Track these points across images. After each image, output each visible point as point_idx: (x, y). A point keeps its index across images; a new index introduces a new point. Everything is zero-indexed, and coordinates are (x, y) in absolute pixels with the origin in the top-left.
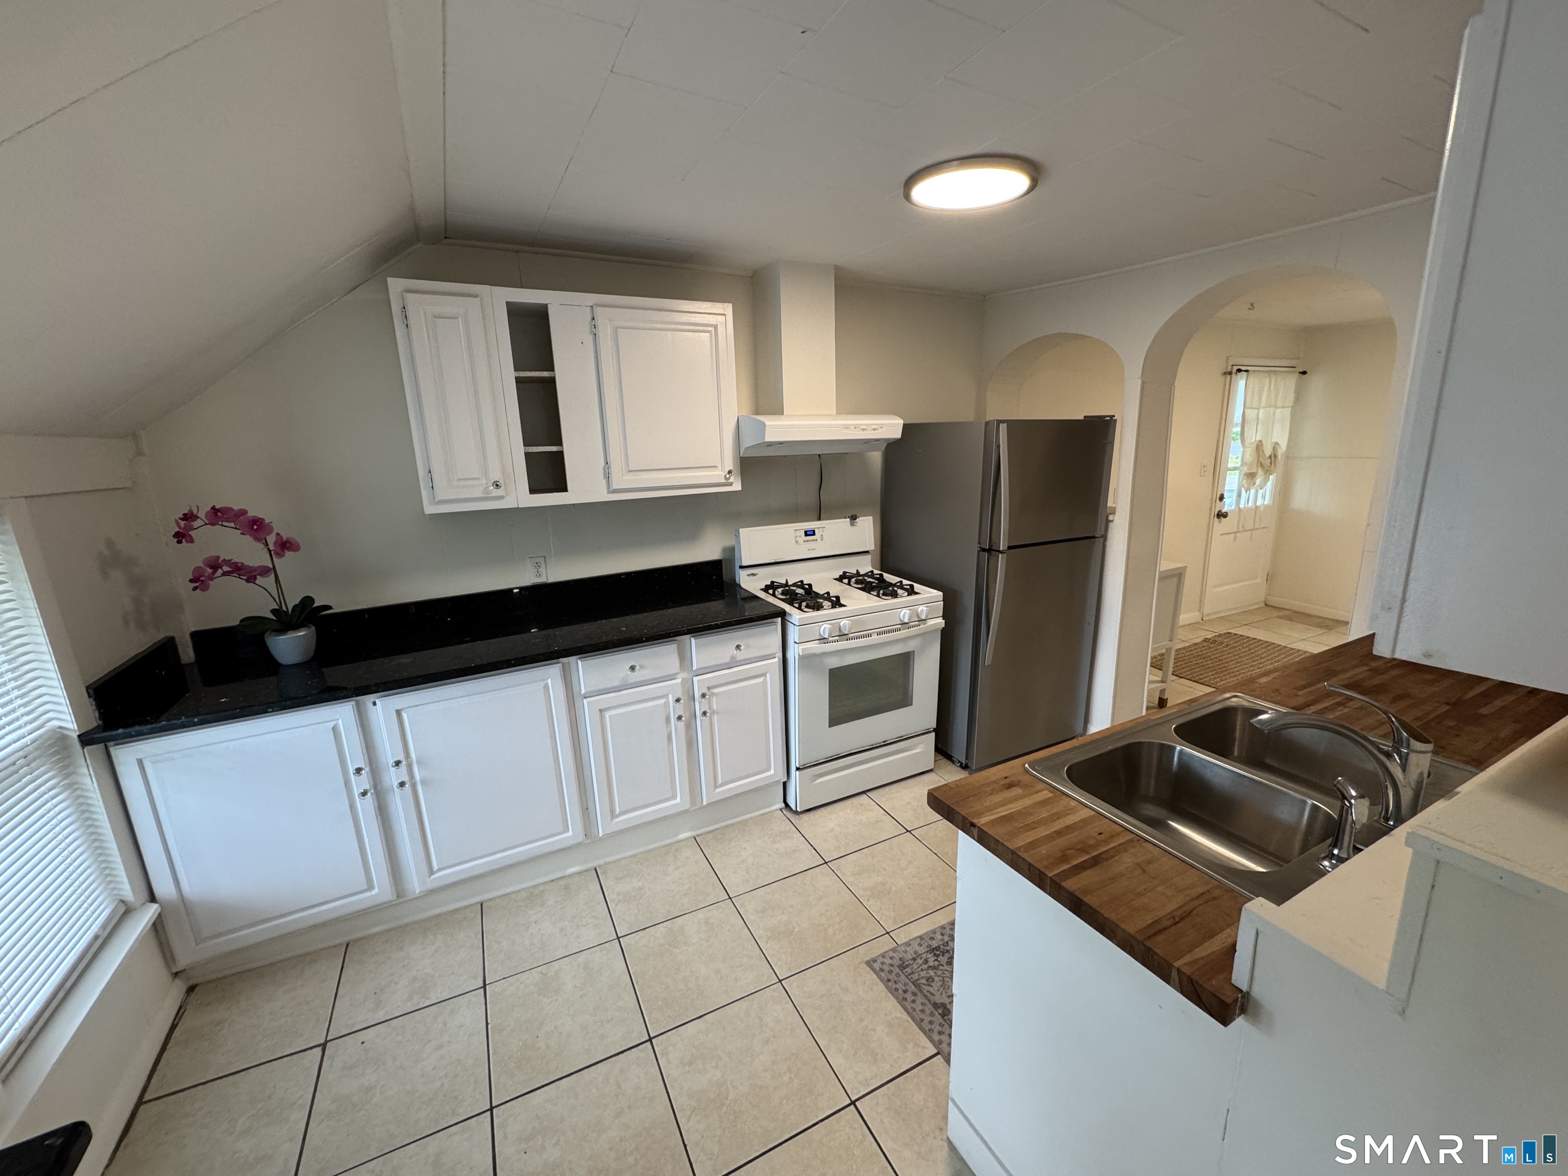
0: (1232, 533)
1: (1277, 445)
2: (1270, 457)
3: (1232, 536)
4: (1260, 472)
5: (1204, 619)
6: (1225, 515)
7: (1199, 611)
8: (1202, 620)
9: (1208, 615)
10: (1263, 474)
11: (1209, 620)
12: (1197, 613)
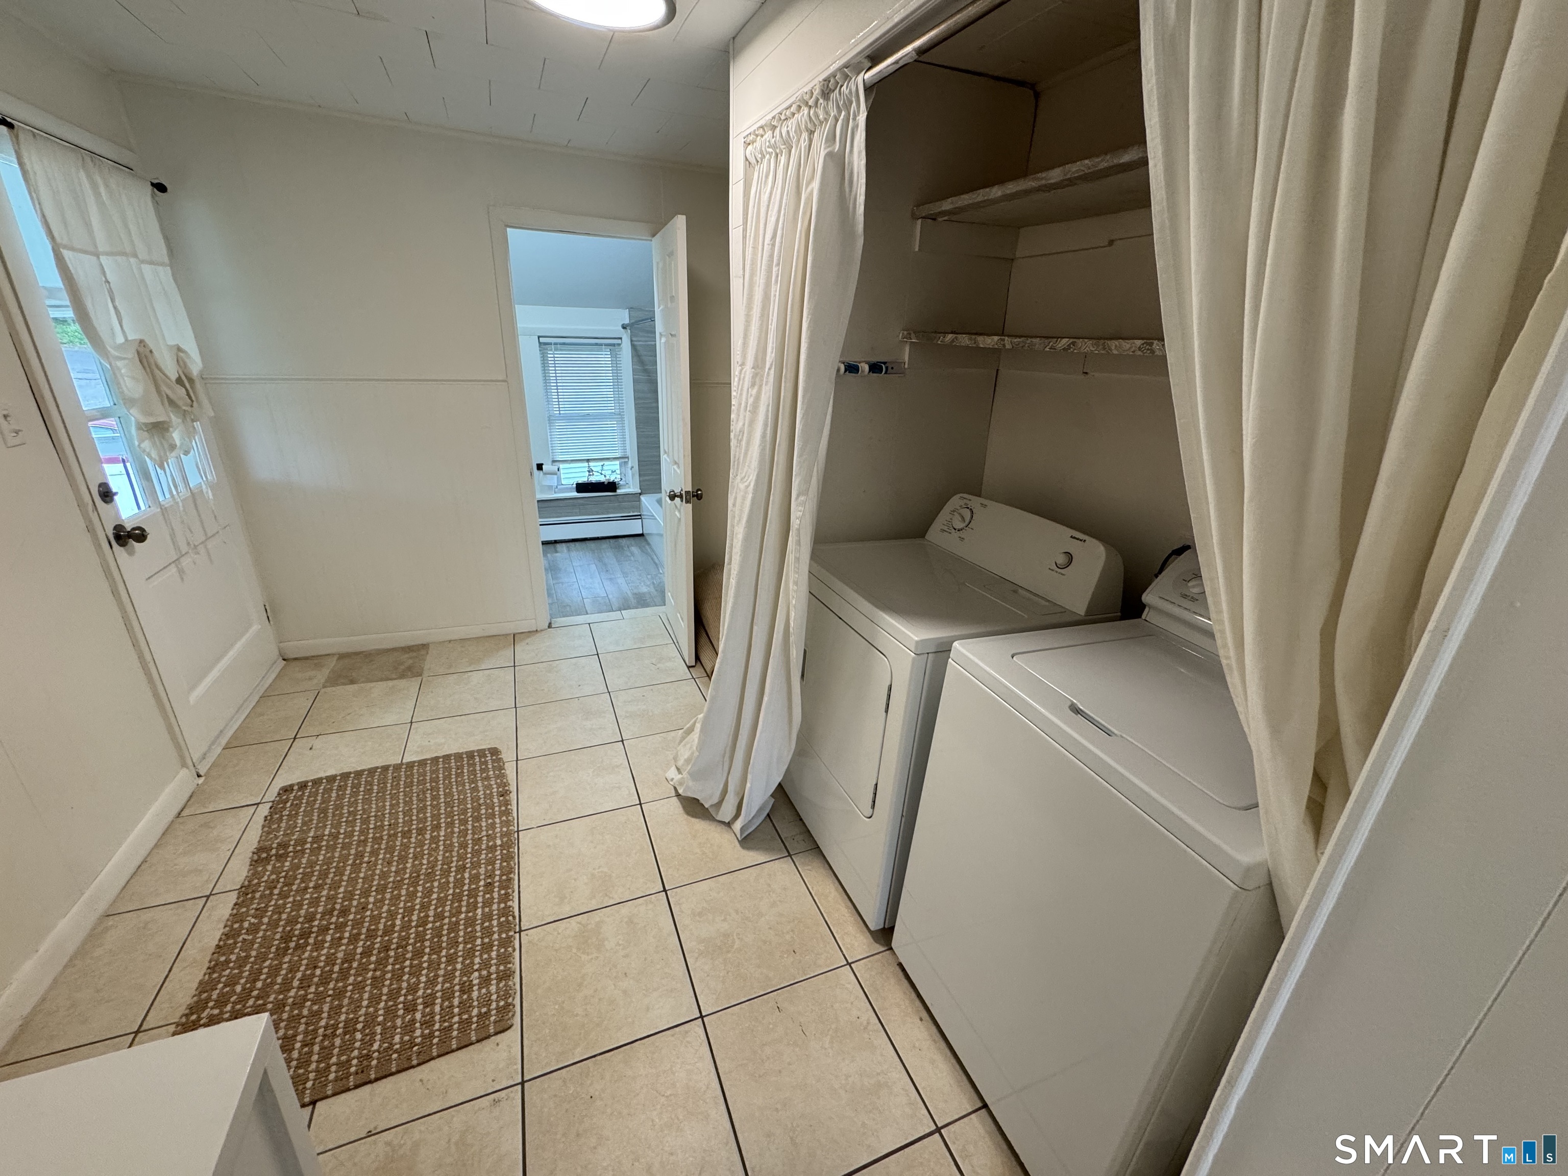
0: (170, 564)
1: (181, 354)
2: (179, 381)
3: (173, 569)
4: (175, 419)
5: (202, 773)
6: (140, 535)
7: (184, 765)
8: (199, 776)
9: (204, 757)
10: (180, 421)
11: (214, 765)
12: (184, 773)
